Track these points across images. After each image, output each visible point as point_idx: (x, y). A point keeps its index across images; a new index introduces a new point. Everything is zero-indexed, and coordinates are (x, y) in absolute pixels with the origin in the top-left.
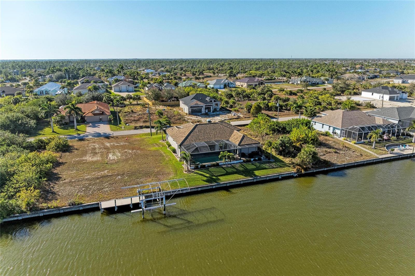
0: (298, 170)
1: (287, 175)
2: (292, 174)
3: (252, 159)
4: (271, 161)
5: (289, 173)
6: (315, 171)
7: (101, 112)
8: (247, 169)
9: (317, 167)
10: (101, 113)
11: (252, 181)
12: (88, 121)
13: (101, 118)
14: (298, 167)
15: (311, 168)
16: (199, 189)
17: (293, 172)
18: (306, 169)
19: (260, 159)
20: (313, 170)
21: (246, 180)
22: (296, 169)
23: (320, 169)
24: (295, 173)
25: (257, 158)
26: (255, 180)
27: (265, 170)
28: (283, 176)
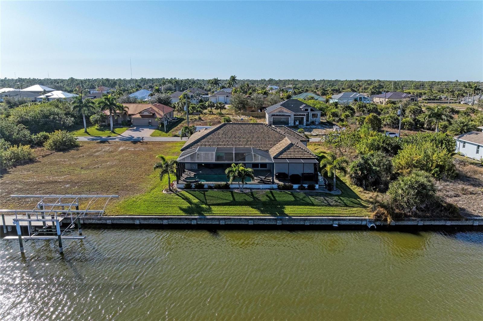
0: (378, 217)
1: (354, 223)
2: (364, 223)
3: (296, 186)
4: (332, 192)
5: (356, 220)
6: (421, 223)
7: (152, 114)
8: (275, 200)
9: (428, 217)
10: (151, 115)
11: (274, 223)
12: (134, 124)
13: (150, 121)
14: (382, 210)
15: (411, 216)
17: (367, 218)
18: (397, 217)
19: (312, 188)
20: (416, 220)
21: (259, 219)
22: (375, 213)
23: (434, 220)
24: (370, 221)
25: (306, 186)
26: (279, 223)
27: (308, 207)
28: (343, 223)
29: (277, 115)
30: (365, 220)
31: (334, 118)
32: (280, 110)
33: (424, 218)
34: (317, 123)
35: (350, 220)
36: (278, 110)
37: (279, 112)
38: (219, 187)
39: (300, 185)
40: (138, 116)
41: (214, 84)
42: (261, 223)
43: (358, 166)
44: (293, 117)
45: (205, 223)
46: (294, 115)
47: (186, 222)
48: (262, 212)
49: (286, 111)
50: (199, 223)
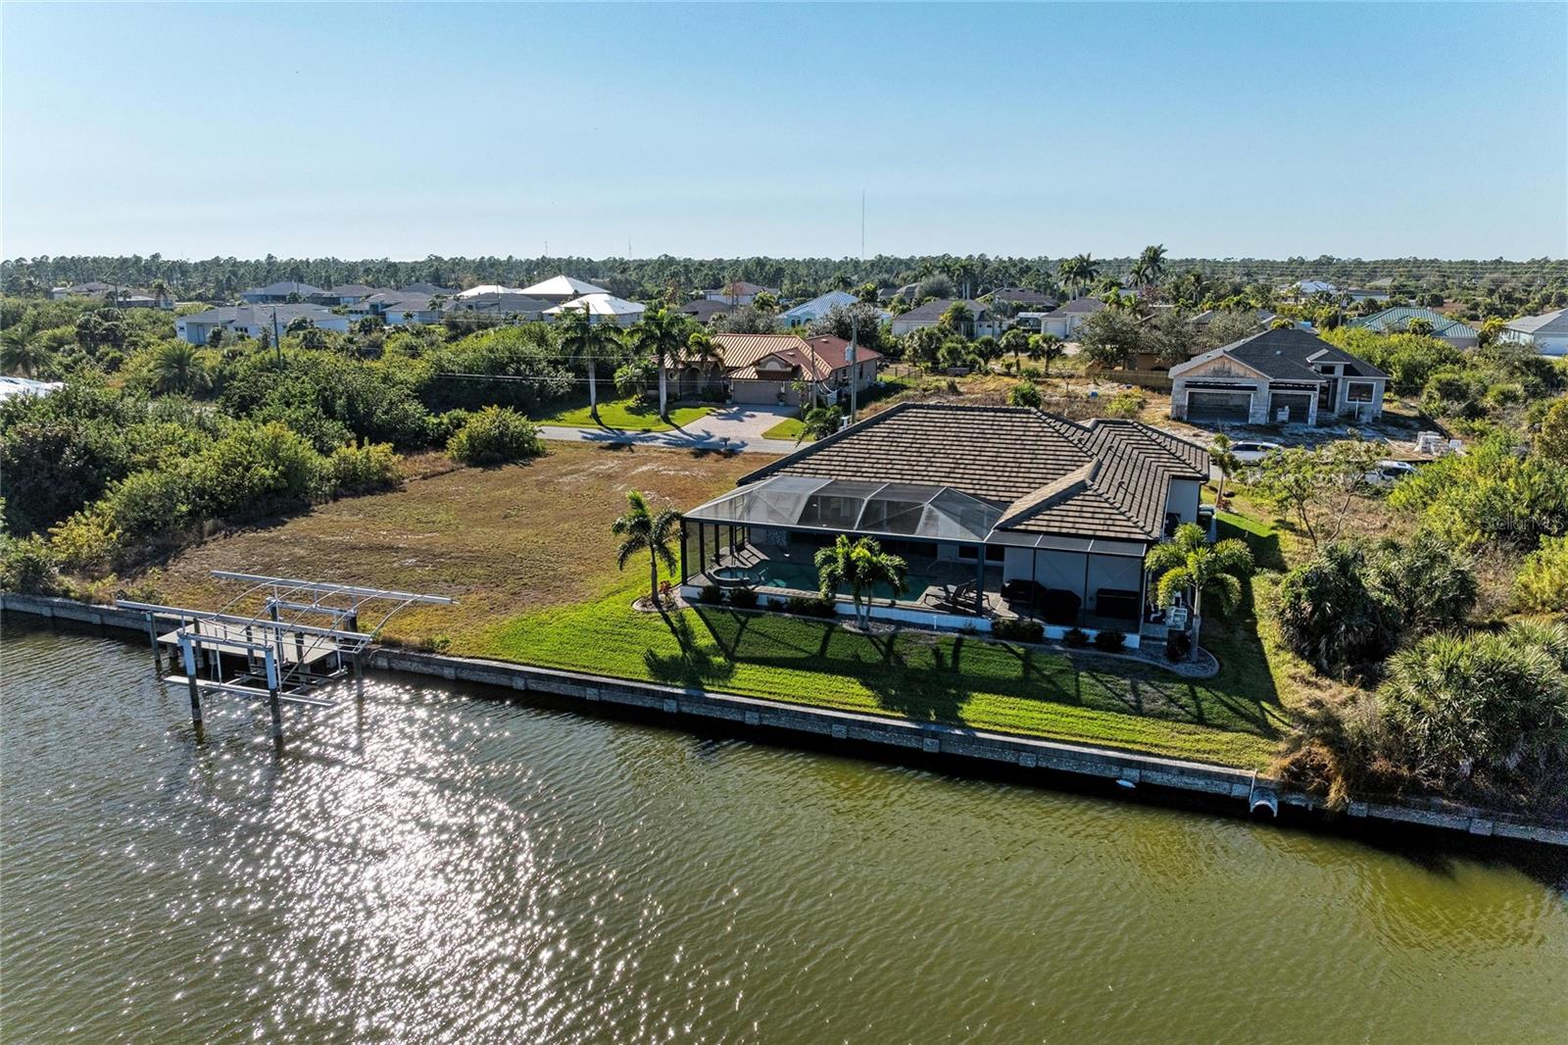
0: (1296, 776)
1: (1200, 784)
2: (1238, 791)
3: (1054, 632)
4: (1181, 669)
5: (1207, 775)
6: (1482, 828)
7: (789, 369)
8: (955, 669)
9: (1517, 808)
10: (787, 373)
11: (912, 743)
13: (783, 390)
14: (1323, 754)
15: (1440, 794)
16: (591, 694)
17: (1252, 774)
19: (1111, 643)
20: (1458, 811)
21: (862, 724)
22: (1286, 762)
24: (1262, 788)
25: (1092, 634)
26: (930, 745)
27: (1053, 706)
28: (1158, 779)
29: (1206, 386)
30: (1244, 781)
31: (1445, 403)
32: (1217, 365)
33: (1493, 807)
34: (1364, 418)
35: (1182, 771)
36: (1211, 367)
37: (1216, 373)
38: (798, 607)
39: (1067, 629)
40: (751, 373)
41: (1076, 274)
42: (873, 736)
43: (1306, 582)
44: (1265, 392)
45: (702, 711)
46: (1271, 387)
47: (648, 703)
48: (887, 703)
49: (1244, 373)
50: (685, 709)
